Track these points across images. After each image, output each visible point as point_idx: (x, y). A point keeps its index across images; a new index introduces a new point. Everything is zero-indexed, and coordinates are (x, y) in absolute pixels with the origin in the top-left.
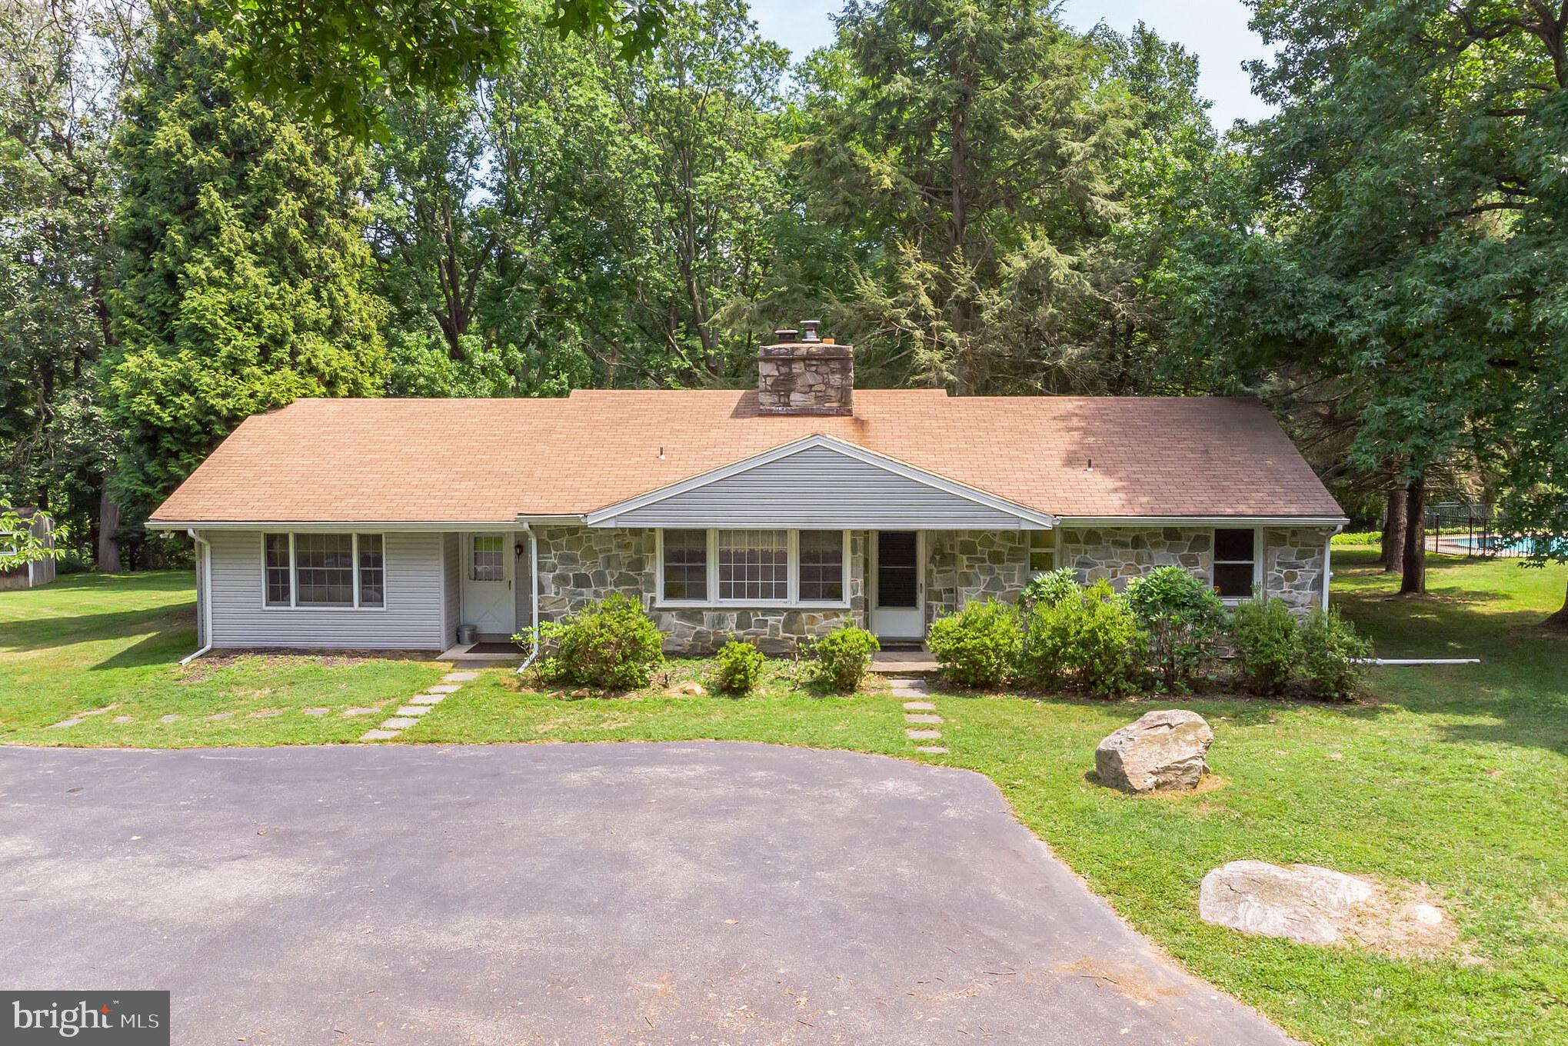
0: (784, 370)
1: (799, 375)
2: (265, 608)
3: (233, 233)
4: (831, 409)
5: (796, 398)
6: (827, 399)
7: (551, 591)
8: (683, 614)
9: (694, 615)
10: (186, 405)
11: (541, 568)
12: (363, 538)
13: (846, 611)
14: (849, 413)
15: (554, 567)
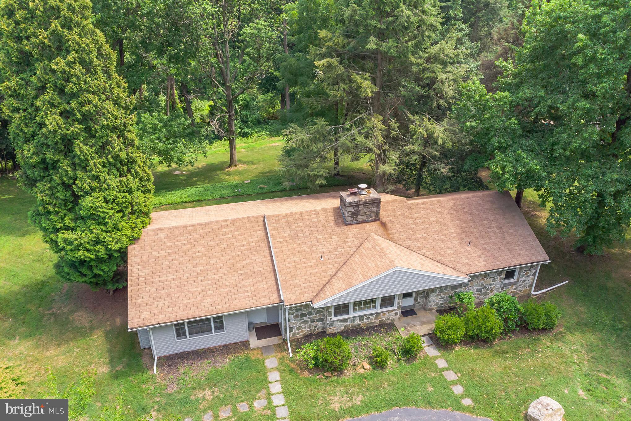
0: (356, 209)
1: (361, 210)
2: (177, 341)
3: (96, 162)
4: (372, 220)
5: (360, 218)
6: (370, 216)
7: (293, 321)
8: (341, 321)
9: (345, 320)
10: (101, 250)
11: (289, 314)
12: (215, 318)
13: (395, 310)
14: (379, 220)
15: (294, 313)
